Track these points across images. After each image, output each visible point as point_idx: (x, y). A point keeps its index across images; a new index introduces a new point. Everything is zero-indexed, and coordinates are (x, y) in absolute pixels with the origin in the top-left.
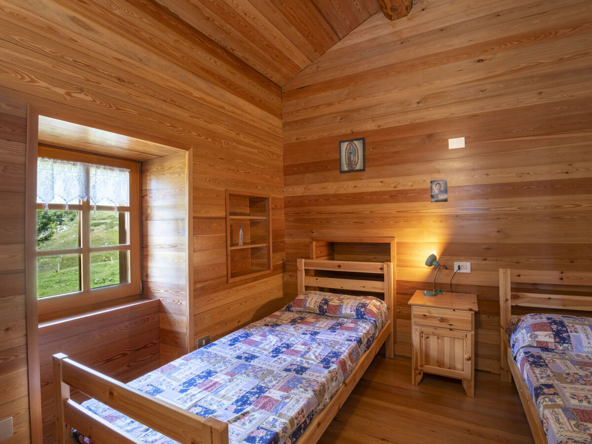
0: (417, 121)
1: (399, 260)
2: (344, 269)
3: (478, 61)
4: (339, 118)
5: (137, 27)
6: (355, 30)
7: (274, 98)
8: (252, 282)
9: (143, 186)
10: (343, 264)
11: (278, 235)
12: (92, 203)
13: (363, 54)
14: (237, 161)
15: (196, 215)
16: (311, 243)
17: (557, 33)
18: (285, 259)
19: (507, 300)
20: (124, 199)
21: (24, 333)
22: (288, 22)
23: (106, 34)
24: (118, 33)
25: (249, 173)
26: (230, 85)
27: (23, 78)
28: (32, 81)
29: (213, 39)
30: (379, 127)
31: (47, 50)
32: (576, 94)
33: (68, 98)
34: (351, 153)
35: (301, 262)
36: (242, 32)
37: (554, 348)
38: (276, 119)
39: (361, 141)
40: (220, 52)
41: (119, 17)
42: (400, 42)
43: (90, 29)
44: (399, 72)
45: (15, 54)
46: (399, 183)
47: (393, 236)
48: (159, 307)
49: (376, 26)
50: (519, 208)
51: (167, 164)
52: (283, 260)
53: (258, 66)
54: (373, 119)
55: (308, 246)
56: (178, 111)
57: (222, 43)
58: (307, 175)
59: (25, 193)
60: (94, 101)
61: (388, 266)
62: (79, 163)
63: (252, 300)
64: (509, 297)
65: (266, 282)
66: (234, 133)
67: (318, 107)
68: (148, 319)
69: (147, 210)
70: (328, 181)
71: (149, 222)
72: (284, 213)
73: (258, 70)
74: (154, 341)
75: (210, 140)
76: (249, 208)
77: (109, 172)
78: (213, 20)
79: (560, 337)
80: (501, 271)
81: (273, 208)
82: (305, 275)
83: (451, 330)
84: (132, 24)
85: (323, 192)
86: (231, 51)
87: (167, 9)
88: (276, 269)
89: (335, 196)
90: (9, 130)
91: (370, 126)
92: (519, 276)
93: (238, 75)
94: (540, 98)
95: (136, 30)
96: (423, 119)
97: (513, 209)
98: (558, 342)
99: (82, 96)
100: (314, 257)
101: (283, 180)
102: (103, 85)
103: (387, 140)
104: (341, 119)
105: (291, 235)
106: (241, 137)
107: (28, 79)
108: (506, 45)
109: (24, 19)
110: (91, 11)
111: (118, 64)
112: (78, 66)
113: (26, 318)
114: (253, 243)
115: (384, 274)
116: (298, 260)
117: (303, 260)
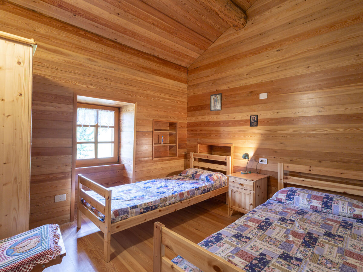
0: (246, 85)
1: (234, 155)
2: (209, 158)
3: (277, 51)
4: (211, 83)
5: (112, 56)
6: (220, 37)
7: (182, 74)
8: (165, 161)
9: (120, 117)
10: (209, 156)
11: (181, 140)
12: (99, 125)
13: (223, 50)
14: (160, 106)
15: (138, 130)
16: (197, 145)
17: (320, 31)
18: (186, 152)
19: (281, 179)
20: (112, 123)
21: (71, 168)
22: (181, 40)
23: (100, 62)
24: (105, 61)
25: (166, 111)
26: (157, 72)
27: (72, 83)
28: (75, 84)
29: (148, 53)
30: (228, 87)
31: (80, 72)
32: (328, 66)
33: (87, 88)
34: (215, 101)
35: (192, 154)
36: (160, 48)
37: (284, 202)
38: (184, 84)
39: (220, 95)
40: (151, 58)
41: (106, 54)
42: (240, 42)
43: (94, 61)
44: (239, 59)
45: (70, 76)
46: (236, 117)
47: (232, 143)
48: (123, 168)
49: (230, 34)
50: (293, 131)
51: (128, 109)
52: (185, 153)
53: (173, 61)
54: (226, 84)
55: (196, 147)
56: (130, 88)
57: (153, 54)
58: (197, 112)
59: (73, 122)
60: (96, 88)
61: (229, 158)
62: (94, 109)
63: (166, 169)
64: (282, 178)
65: (174, 162)
66: (158, 94)
67: (202, 78)
68: (118, 171)
69: (121, 127)
70: (205, 115)
71: (122, 132)
72: (186, 130)
73: (173, 62)
74: (121, 181)
75: (146, 98)
76: (169, 127)
77: (106, 112)
78: (146, 46)
79: (289, 197)
80: (279, 164)
81: (179, 128)
82: (194, 160)
83: (245, 190)
84: (111, 56)
85: (203, 120)
86: (158, 56)
87: (126, 45)
88: (180, 157)
89: (208, 122)
90: (68, 101)
91: (224, 87)
92: (288, 167)
93: (161, 66)
94: (308, 70)
95: (112, 58)
96: (248, 83)
97: (289, 131)
98: (287, 200)
99: (92, 87)
100: (198, 152)
101: (187, 114)
102: (100, 82)
103: (232, 95)
104: (212, 84)
105: (189, 141)
106: (162, 96)
107: (74, 84)
108: (292, 41)
109: (72, 63)
110: (95, 55)
111: (106, 73)
112: (91, 76)
113: (72, 163)
114: (170, 143)
115: (226, 162)
116: (191, 153)
117: (193, 153)
